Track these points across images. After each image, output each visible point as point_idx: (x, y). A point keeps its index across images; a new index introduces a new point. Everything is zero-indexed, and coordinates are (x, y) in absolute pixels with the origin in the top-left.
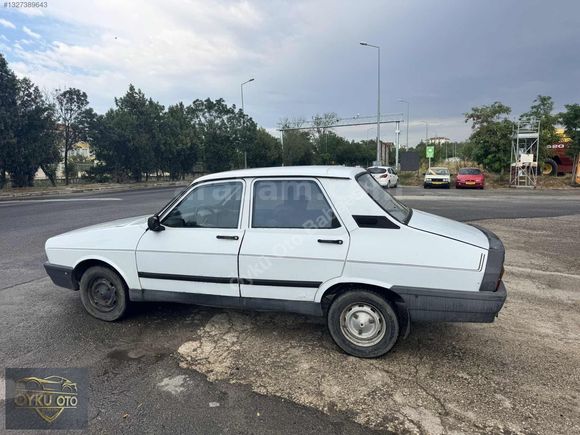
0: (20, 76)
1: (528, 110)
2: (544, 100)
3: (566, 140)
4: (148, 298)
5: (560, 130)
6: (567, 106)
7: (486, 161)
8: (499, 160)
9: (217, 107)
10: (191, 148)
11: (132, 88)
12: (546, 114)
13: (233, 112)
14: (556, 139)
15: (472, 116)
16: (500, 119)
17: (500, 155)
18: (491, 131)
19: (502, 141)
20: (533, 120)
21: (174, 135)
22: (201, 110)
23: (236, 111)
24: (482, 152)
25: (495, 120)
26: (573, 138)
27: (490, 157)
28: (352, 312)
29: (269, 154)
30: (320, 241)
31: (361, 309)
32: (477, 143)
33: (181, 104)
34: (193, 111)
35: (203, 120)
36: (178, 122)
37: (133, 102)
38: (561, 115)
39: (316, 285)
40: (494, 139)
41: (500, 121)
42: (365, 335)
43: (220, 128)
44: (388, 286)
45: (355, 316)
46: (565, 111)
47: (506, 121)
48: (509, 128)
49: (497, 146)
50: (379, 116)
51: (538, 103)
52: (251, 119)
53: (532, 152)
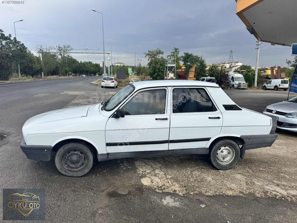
1: (170, 54)
2: (176, 50)
3: (184, 68)
5: (181, 63)
6: (185, 53)
7: (154, 76)
8: (159, 75)
12: (177, 56)
14: (180, 67)
15: (148, 54)
16: (159, 56)
17: (160, 73)
18: (156, 63)
19: (161, 67)
20: (172, 59)
23: (12, 38)
24: (152, 72)
25: (157, 57)
26: (186, 67)
27: (156, 74)
28: (221, 150)
30: (209, 118)
31: (225, 148)
32: (150, 67)
38: (182, 57)
39: (208, 139)
40: (158, 66)
41: (159, 58)
42: (226, 160)
45: (222, 152)
46: (184, 55)
47: (162, 58)
48: (163, 63)
49: (159, 69)
50: (104, 50)
51: (174, 51)
52: (23, 44)
53: (173, 72)
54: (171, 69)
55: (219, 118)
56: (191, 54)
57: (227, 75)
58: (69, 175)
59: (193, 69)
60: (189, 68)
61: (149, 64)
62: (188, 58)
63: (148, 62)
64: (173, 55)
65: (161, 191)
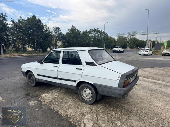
0: (44, 24)
4: (40, 81)
9: (97, 31)
10: (88, 43)
11: (73, 26)
13: (101, 32)
21: (83, 39)
22: (92, 32)
23: (102, 32)
28: (84, 90)
29: (112, 44)
30: (76, 69)
31: (87, 89)
33: (86, 30)
34: (90, 32)
35: (93, 35)
36: (85, 35)
37: (73, 30)
39: (75, 81)
42: (88, 97)
43: (97, 37)
44: (92, 83)
45: (85, 91)
52: (106, 34)
55: (81, 69)
58: (31, 85)
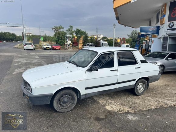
1: (68, 29)
2: (71, 26)
3: (76, 38)
5: (75, 35)
6: (76, 29)
7: (59, 42)
8: (62, 42)
12: (71, 30)
14: (74, 37)
15: (54, 29)
16: (61, 30)
17: (62, 40)
18: (59, 34)
19: (63, 37)
20: (69, 32)
24: (57, 39)
25: (60, 30)
26: (78, 37)
27: (60, 41)
28: (139, 85)
30: (135, 68)
31: (141, 84)
32: (55, 37)
38: (75, 31)
39: (135, 80)
40: (61, 36)
41: (61, 31)
46: (76, 30)
47: (63, 31)
48: (64, 34)
49: (61, 38)
50: (23, 25)
51: (70, 27)
53: (71, 40)
54: (69, 38)
55: (139, 68)
56: (80, 30)
57: (100, 42)
58: (63, 111)
59: (82, 39)
60: (80, 38)
61: (55, 35)
62: (78, 32)
63: (54, 33)
64: (69, 30)
65: (121, 113)
